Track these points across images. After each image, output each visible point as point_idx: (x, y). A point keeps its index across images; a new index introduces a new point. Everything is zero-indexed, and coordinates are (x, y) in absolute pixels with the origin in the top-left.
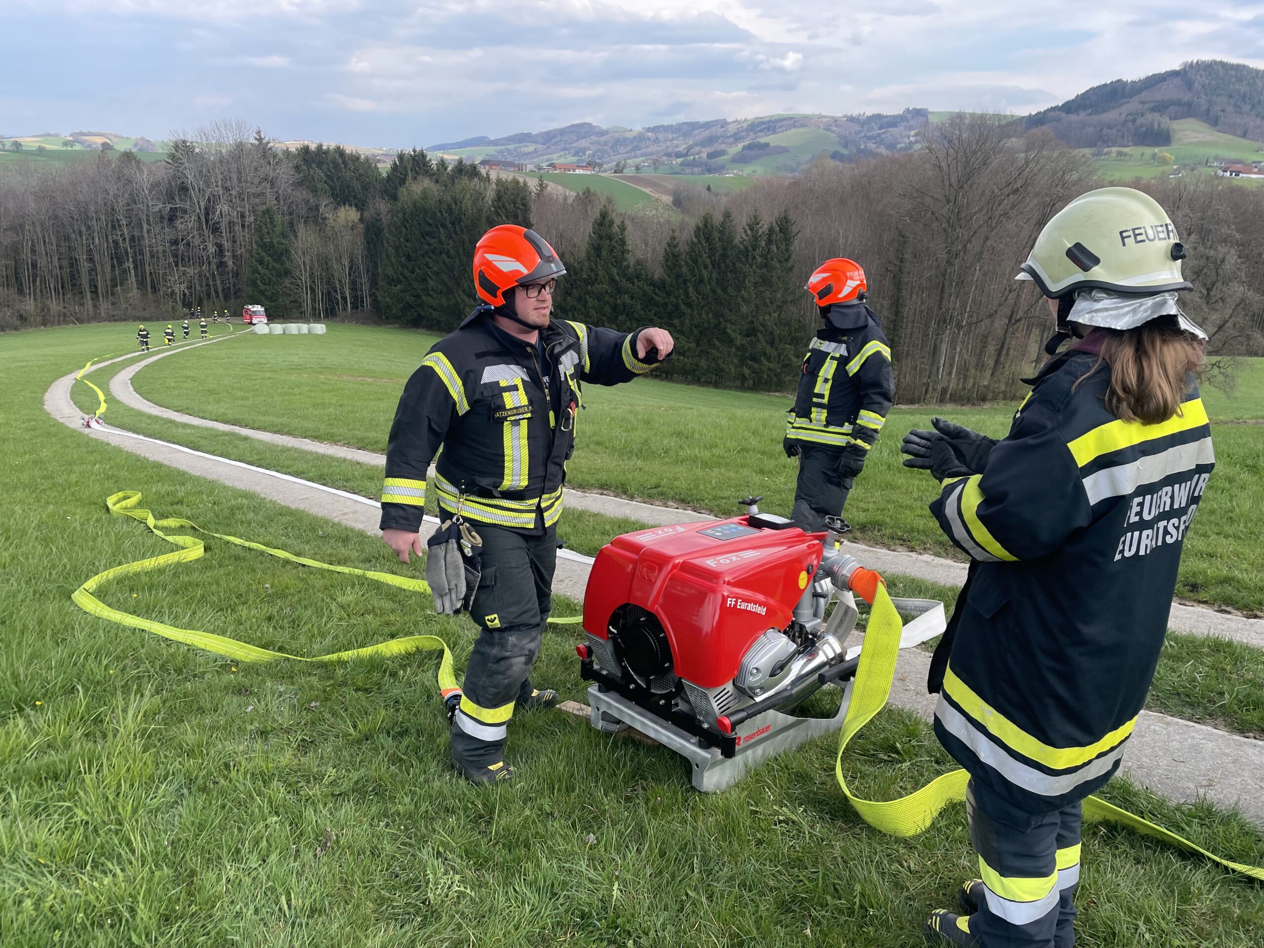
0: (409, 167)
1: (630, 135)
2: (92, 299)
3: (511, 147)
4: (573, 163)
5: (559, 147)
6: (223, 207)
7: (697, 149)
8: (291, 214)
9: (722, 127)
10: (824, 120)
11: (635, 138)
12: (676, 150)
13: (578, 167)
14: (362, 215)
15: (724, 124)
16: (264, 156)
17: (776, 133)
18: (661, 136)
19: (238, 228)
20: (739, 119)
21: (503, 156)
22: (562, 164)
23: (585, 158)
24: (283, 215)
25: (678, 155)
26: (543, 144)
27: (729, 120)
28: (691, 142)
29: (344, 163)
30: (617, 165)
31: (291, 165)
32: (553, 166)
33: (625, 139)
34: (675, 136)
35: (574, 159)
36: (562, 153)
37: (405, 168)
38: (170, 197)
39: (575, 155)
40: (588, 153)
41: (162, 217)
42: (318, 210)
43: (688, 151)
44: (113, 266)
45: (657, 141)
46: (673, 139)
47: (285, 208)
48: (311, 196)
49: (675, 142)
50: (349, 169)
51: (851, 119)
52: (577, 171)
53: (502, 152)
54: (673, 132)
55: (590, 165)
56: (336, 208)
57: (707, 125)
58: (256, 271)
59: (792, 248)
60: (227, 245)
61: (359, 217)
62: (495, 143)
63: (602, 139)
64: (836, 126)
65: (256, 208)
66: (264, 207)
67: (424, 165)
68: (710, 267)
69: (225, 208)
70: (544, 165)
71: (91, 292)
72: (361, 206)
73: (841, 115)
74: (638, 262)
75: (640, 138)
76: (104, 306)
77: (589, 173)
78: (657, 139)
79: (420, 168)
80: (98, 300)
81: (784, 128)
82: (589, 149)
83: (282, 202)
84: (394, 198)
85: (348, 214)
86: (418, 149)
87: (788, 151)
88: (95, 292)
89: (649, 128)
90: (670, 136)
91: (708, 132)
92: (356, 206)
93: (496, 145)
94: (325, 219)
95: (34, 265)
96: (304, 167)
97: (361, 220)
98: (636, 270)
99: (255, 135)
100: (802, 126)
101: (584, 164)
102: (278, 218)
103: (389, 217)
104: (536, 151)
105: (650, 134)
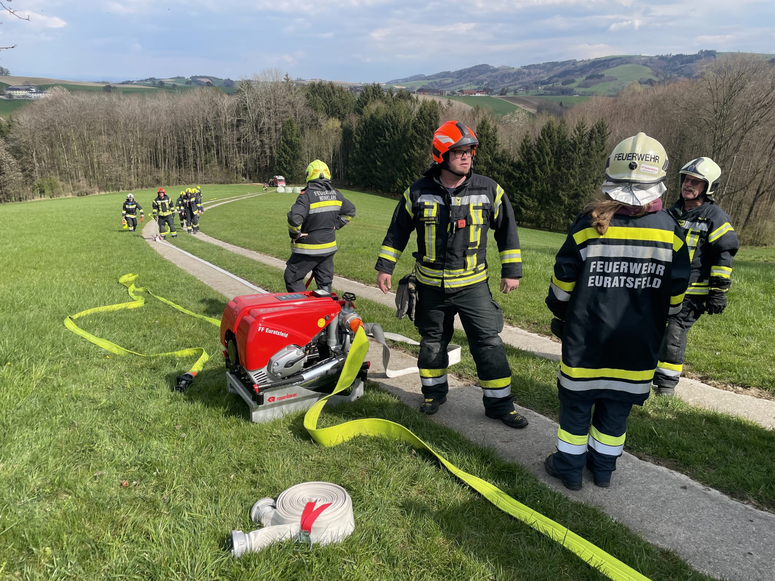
0: (370, 94)
1: (512, 71)
2: (194, 171)
3: (438, 80)
4: (475, 89)
5: (467, 80)
6: (265, 119)
7: (555, 79)
8: (302, 123)
9: (573, 64)
10: (643, 59)
11: (515, 73)
12: (542, 80)
13: (478, 92)
14: (342, 123)
15: (574, 62)
16: (289, 90)
17: (609, 68)
18: (532, 71)
19: (273, 131)
20: (585, 59)
21: (432, 86)
22: (468, 90)
23: (483, 86)
24: (298, 123)
25: (543, 83)
26: (457, 78)
27: (578, 60)
28: (552, 75)
29: (334, 92)
30: (503, 90)
31: (304, 94)
32: (462, 91)
33: (509, 74)
34: (541, 71)
35: (476, 87)
36: (469, 84)
37: (368, 95)
38: (238, 113)
39: (476, 85)
40: (485, 83)
41: (232, 125)
42: (317, 120)
43: (549, 81)
44: (206, 153)
45: (529, 74)
46: (540, 73)
47: (299, 119)
48: (314, 112)
49: (541, 75)
50: (337, 96)
51: (662, 58)
52: (477, 95)
53: (431, 83)
54: (540, 69)
55: (486, 90)
56: (327, 119)
57: (563, 64)
58: (281, 156)
59: (606, 143)
60: (266, 141)
61: (340, 124)
62: (428, 78)
63: (494, 74)
64: (651, 63)
65: (283, 120)
66: (288, 119)
67: (379, 92)
68: (551, 155)
69: (267, 120)
70: (456, 91)
71: (194, 167)
72: (342, 118)
73: (654, 56)
74: (504, 152)
75: (519, 73)
76: (200, 175)
77: (484, 95)
78: (530, 73)
79: (377, 95)
80: (197, 172)
81: (615, 65)
82: (485, 80)
83: (297, 116)
84: (361, 113)
85: (335, 123)
86: (376, 83)
87: (616, 79)
88: (195, 167)
89: (525, 67)
90: (538, 71)
91: (563, 68)
92: (339, 118)
93: (429, 79)
94: (321, 126)
95: (165, 152)
96: (311, 96)
97: (341, 126)
98: (502, 156)
99: (285, 77)
100: (627, 63)
101: (482, 90)
102: (295, 126)
103: (357, 124)
104: (452, 82)
105: (525, 70)
